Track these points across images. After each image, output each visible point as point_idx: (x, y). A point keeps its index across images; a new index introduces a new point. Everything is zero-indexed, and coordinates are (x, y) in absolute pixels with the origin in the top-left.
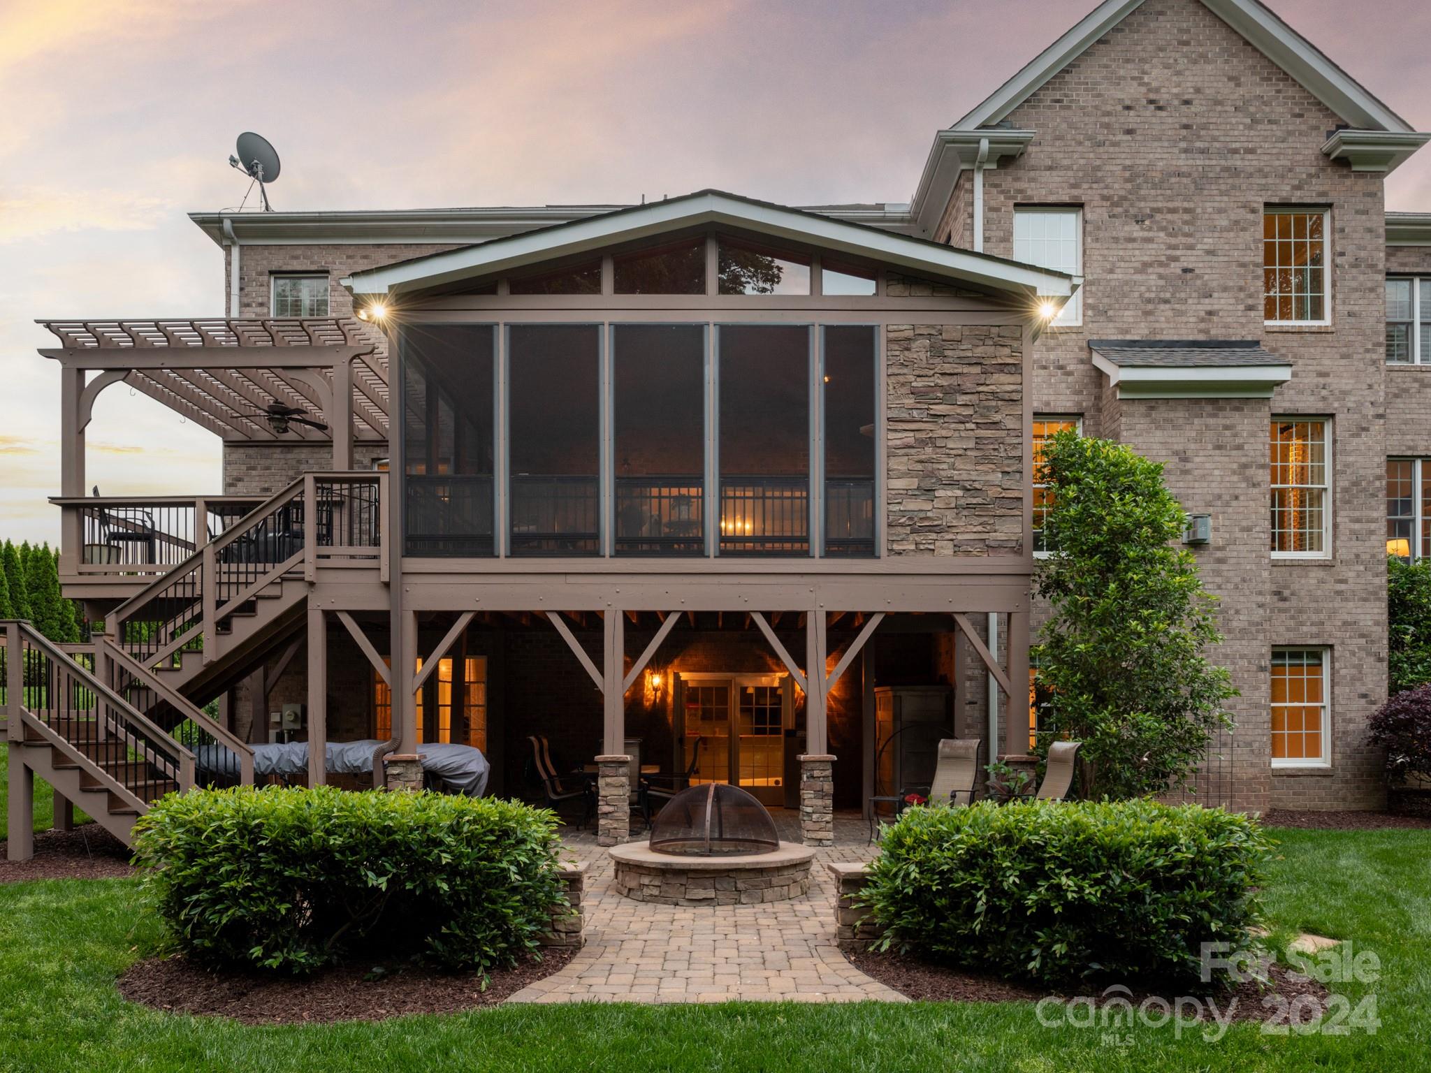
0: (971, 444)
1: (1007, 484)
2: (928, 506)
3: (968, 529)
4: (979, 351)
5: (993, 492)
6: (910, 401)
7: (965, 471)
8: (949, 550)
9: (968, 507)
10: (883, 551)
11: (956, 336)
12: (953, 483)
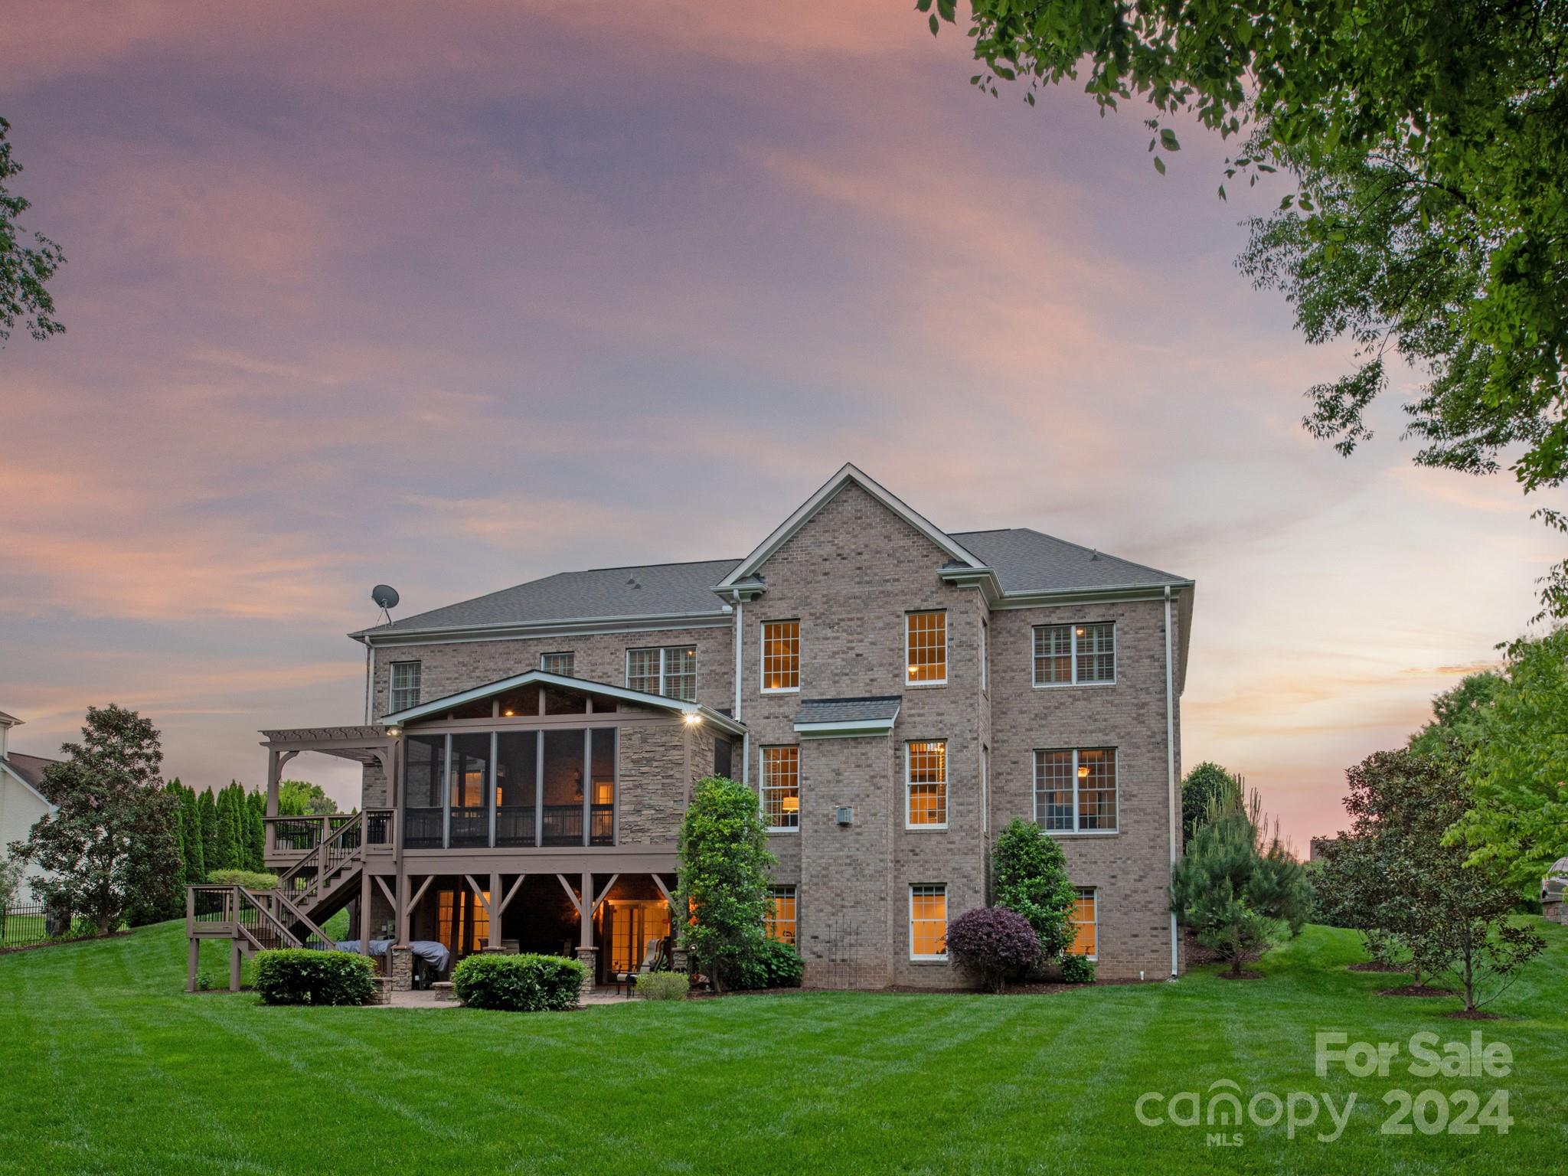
0: (660, 787)
1: (676, 806)
2: (638, 819)
3: (658, 831)
4: (663, 739)
5: (669, 811)
6: (630, 766)
7: (656, 801)
8: (648, 842)
9: (657, 819)
10: (617, 842)
11: (653, 731)
12: (651, 807)
